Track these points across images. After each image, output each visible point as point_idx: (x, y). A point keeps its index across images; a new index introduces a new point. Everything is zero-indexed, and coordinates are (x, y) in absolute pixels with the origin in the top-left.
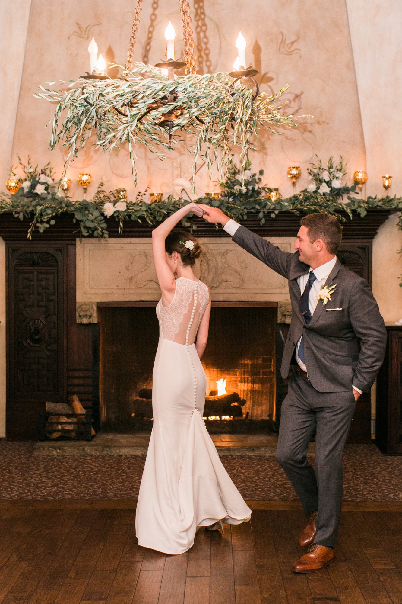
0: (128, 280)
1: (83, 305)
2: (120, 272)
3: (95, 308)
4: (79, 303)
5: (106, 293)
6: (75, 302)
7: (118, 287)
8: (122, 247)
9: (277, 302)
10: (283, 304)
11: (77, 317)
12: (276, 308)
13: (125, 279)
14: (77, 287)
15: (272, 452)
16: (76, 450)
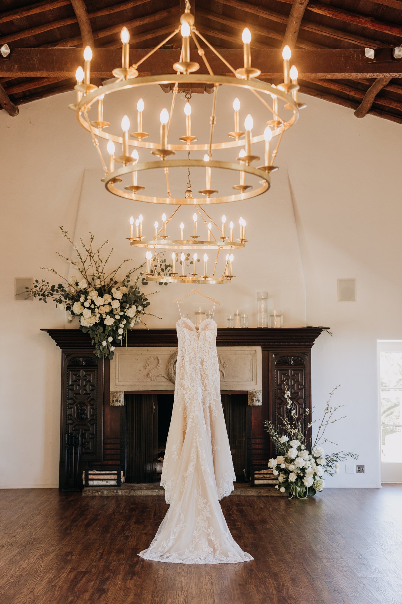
0: (146, 376)
1: (115, 393)
2: (140, 370)
3: (123, 395)
4: (111, 391)
5: (130, 385)
6: (109, 391)
7: (138, 381)
8: (142, 354)
9: (247, 391)
10: (251, 392)
11: (111, 402)
12: (247, 395)
13: (143, 375)
14: (111, 381)
15: (245, 493)
16: (112, 492)
